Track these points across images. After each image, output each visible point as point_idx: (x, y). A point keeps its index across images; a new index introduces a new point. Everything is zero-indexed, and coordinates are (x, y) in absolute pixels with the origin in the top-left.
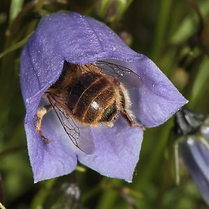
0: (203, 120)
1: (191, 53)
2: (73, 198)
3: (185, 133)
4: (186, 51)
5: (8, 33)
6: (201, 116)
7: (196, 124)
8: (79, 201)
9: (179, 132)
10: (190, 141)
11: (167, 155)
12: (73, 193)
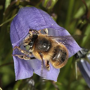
0: (88, 51)
1: (83, 23)
2: (32, 85)
3: (80, 57)
4: (80, 21)
5: (4, 14)
6: (87, 50)
7: (85, 53)
8: (34, 86)
9: (77, 56)
10: (82, 61)
11: (72, 67)
12: (31, 83)
